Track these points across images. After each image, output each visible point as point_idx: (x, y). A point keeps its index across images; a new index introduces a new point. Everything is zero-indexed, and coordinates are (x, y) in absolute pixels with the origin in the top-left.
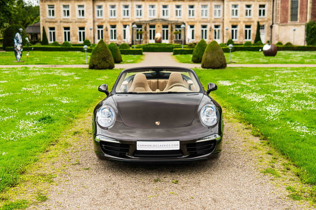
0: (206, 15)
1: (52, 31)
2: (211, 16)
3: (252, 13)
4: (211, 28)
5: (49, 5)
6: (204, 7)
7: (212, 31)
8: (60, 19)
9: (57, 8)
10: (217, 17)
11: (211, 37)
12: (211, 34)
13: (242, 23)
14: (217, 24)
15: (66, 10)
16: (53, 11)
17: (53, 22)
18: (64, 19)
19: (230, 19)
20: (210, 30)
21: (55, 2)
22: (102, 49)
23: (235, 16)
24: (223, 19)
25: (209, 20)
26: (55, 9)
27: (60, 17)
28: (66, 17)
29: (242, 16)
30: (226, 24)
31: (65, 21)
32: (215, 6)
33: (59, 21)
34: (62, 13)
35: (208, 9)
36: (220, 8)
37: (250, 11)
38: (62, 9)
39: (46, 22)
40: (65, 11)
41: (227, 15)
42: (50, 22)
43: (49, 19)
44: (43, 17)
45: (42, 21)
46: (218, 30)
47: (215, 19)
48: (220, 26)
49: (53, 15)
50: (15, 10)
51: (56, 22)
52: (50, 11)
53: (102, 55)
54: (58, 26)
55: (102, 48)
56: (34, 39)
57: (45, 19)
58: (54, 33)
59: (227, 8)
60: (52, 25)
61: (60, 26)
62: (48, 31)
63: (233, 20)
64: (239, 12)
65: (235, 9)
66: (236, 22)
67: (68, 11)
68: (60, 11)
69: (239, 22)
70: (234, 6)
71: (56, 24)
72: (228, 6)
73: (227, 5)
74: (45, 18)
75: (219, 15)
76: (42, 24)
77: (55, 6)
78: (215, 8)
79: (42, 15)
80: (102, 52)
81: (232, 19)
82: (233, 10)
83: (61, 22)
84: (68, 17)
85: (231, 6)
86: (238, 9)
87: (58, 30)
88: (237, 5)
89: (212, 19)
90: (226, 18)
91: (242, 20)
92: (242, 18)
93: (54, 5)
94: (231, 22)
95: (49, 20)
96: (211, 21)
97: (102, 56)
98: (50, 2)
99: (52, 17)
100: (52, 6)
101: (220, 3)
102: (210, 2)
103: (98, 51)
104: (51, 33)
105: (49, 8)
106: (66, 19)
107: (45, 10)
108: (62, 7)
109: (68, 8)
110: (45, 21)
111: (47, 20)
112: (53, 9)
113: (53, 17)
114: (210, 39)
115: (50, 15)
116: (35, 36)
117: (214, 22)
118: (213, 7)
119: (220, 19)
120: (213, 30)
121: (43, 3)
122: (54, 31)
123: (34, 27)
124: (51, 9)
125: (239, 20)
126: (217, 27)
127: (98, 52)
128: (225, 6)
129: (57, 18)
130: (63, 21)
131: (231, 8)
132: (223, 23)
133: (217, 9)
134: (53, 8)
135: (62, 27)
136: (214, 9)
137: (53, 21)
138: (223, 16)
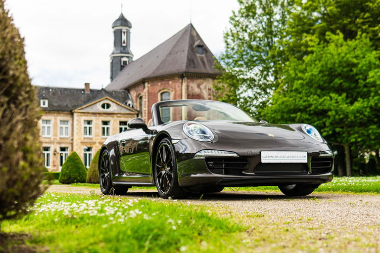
0: (48, 133)
2: (55, 135)
3: (111, 131)
4: (55, 151)
6: (46, 122)
7: (57, 155)
10: (64, 136)
11: (55, 164)
12: (55, 159)
13: (97, 144)
14: (63, 146)
19: (82, 139)
20: (55, 154)
23: (88, 136)
24: (72, 140)
25: (52, 140)
29: (97, 135)
30: (77, 145)
32: (61, 121)
35: (51, 125)
36: (68, 124)
37: (107, 128)
41: (77, 133)
46: (65, 154)
47: (61, 138)
48: (67, 148)
59: (77, 125)
63: (86, 141)
64: (93, 130)
65: (88, 126)
66: (90, 143)
69: (95, 143)
70: (86, 123)
72: (79, 121)
73: (77, 120)
75: (67, 134)
78: (61, 124)
81: (85, 138)
82: (85, 128)
85: (83, 122)
86: (93, 125)
88: (91, 121)
89: (56, 139)
90: (75, 137)
91: (97, 141)
92: (98, 138)
94: (82, 143)
96: (56, 141)
101: (68, 118)
102: (55, 116)
114: (54, 166)
117: (60, 143)
118: (59, 122)
119: (68, 138)
120: (58, 153)
125: (94, 140)
126: (63, 149)
128: (75, 122)
131: (83, 125)
132: (72, 144)
133: (64, 126)
136: (59, 125)
138: (73, 135)
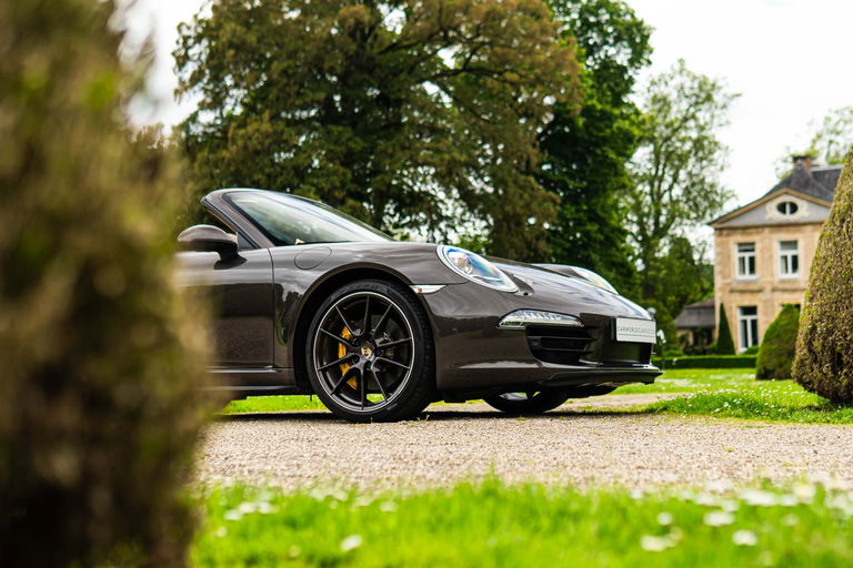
1: (749, 318)
5: (740, 244)
8: (772, 283)
9: (762, 251)
15: (790, 253)
16: (752, 260)
17: (752, 292)
18: (783, 281)
21: (758, 233)
22: (788, 327)
26: (757, 254)
27: (772, 275)
28: (790, 275)
31: (787, 286)
33: (769, 288)
34: (778, 265)
38: (778, 252)
39: (732, 291)
40: (785, 258)
42: (742, 292)
43: (740, 282)
44: (724, 277)
45: (722, 289)
49: (752, 270)
50: (658, 264)
51: (760, 291)
52: (742, 260)
53: (787, 342)
54: (766, 301)
55: (787, 324)
56: (702, 343)
57: (729, 284)
58: (754, 323)
60: (748, 301)
61: (771, 300)
62: (736, 319)
67: (795, 259)
68: (771, 257)
71: (760, 296)
74: (728, 281)
76: (721, 298)
77: (758, 247)
79: (721, 272)
80: (788, 336)
83: (774, 290)
84: (795, 276)
87: (765, 314)
93: (753, 244)
95: (741, 287)
97: (787, 346)
98: (743, 234)
99: (747, 276)
100: (747, 247)
103: (776, 333)
104: (745, 322)
105: (740, 251)
106: (789, 281)
107: (729, 257)
108: (776, 246)
109: (796, 248)
110: (728, 288)
111: (734, 286)
112: (751, 254)
113: (752, 277)
115: (743, 270)
116: (705, 334)
121: (724, 239)
122: (753, 317)
123: (702, 311)
124: (747, 255)
127: (778, 336)
129: (763, 280)
130: (781, 286)
134: (753, 250)
135: (776, 304)
137: (752, 287)
